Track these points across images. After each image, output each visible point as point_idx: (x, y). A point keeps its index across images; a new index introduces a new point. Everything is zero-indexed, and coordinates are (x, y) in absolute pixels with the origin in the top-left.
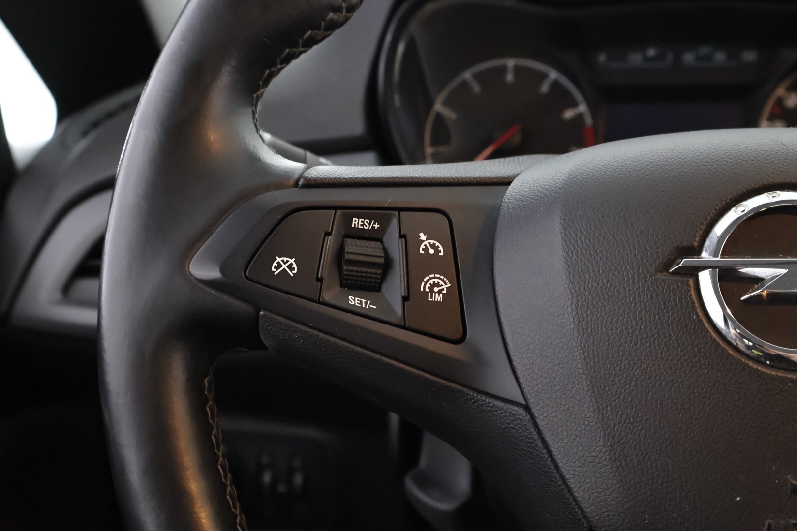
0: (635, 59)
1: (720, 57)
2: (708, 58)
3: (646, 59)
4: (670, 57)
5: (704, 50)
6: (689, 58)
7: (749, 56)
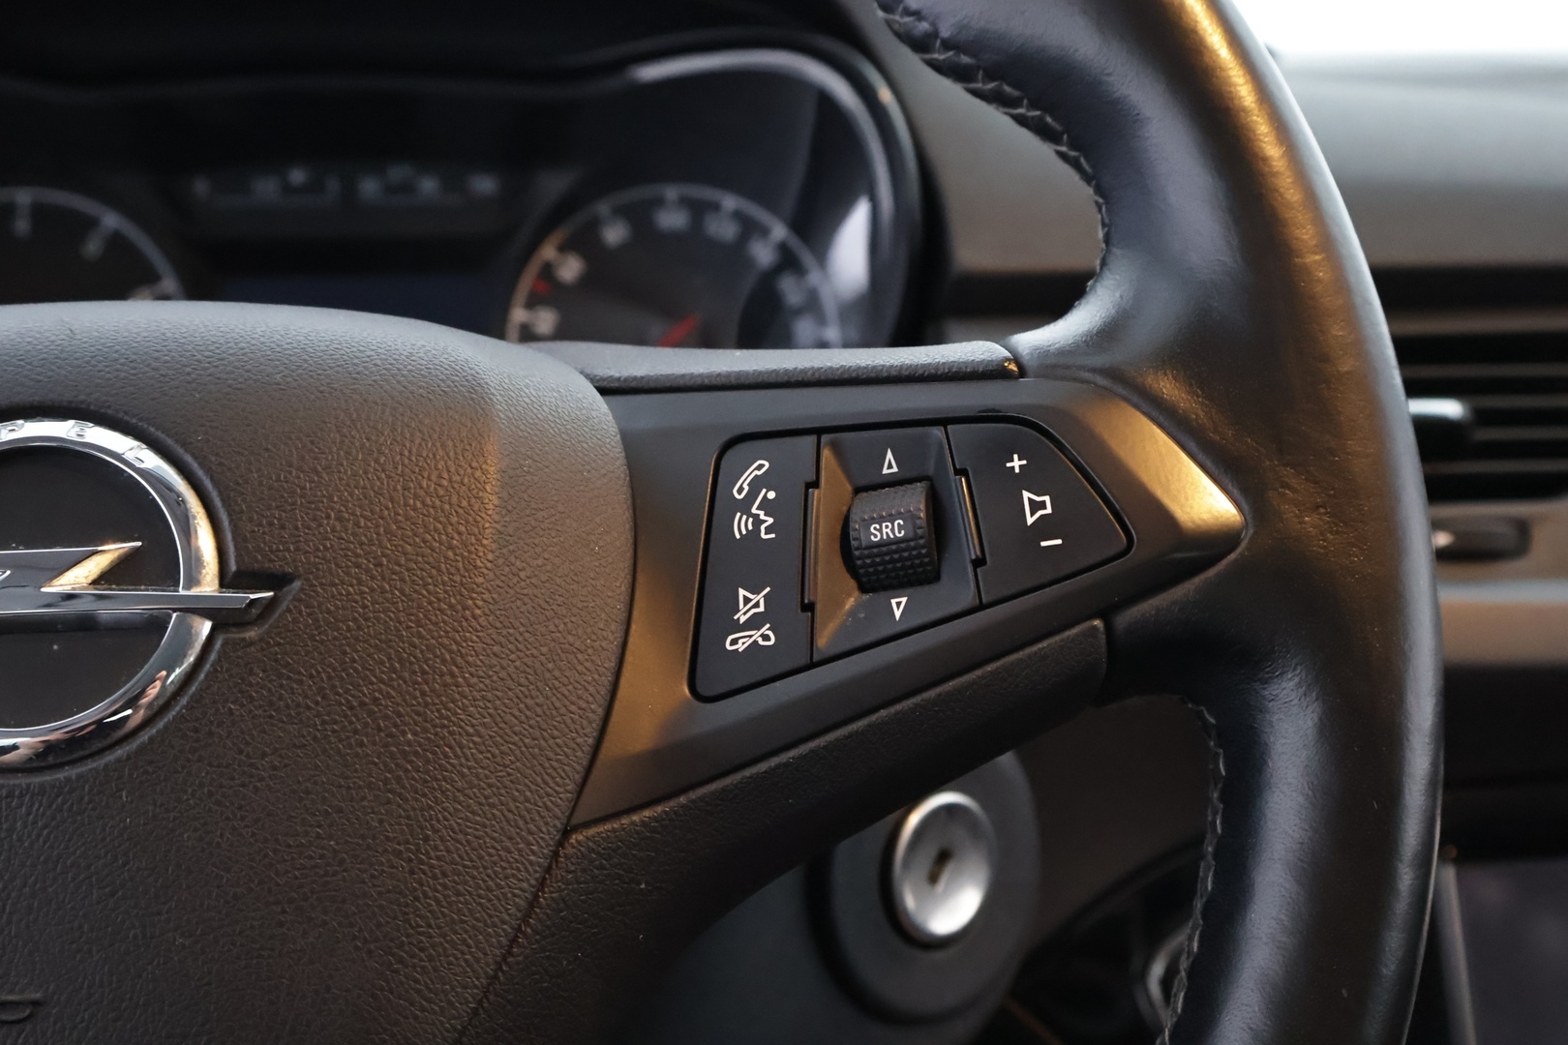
0: (266, 189)
1: (428, 186)
2: (407, 188)
3: (288, 189)
4: (333, 185)
5: (398, 173)
6: (369, 187)
7: (484, 185)
